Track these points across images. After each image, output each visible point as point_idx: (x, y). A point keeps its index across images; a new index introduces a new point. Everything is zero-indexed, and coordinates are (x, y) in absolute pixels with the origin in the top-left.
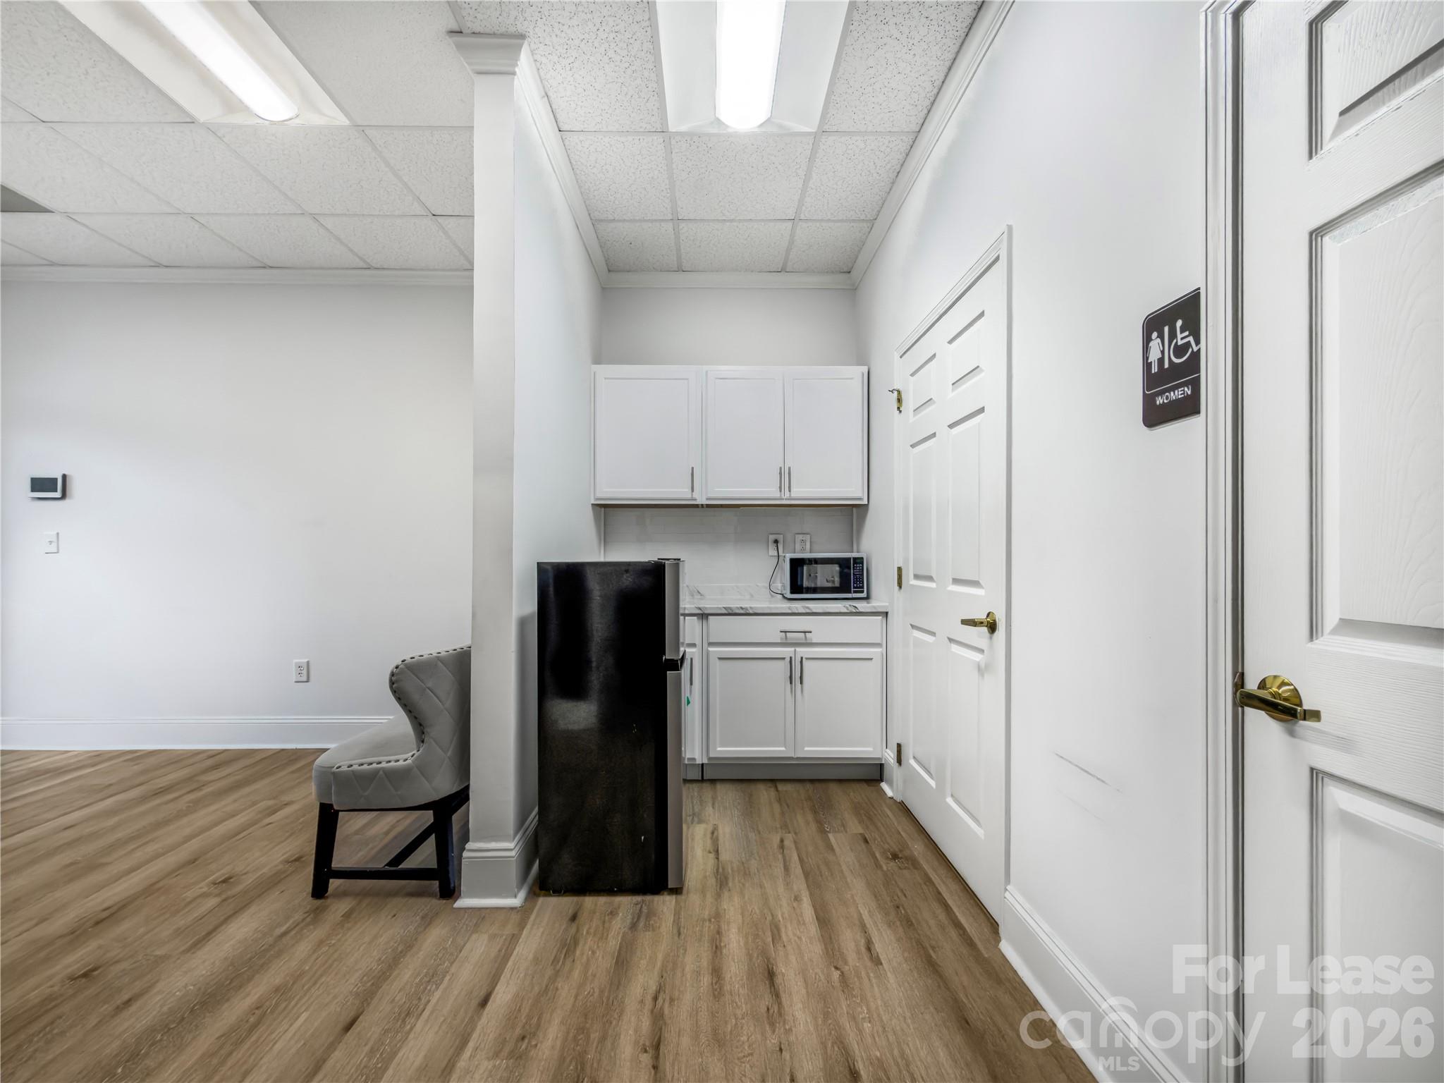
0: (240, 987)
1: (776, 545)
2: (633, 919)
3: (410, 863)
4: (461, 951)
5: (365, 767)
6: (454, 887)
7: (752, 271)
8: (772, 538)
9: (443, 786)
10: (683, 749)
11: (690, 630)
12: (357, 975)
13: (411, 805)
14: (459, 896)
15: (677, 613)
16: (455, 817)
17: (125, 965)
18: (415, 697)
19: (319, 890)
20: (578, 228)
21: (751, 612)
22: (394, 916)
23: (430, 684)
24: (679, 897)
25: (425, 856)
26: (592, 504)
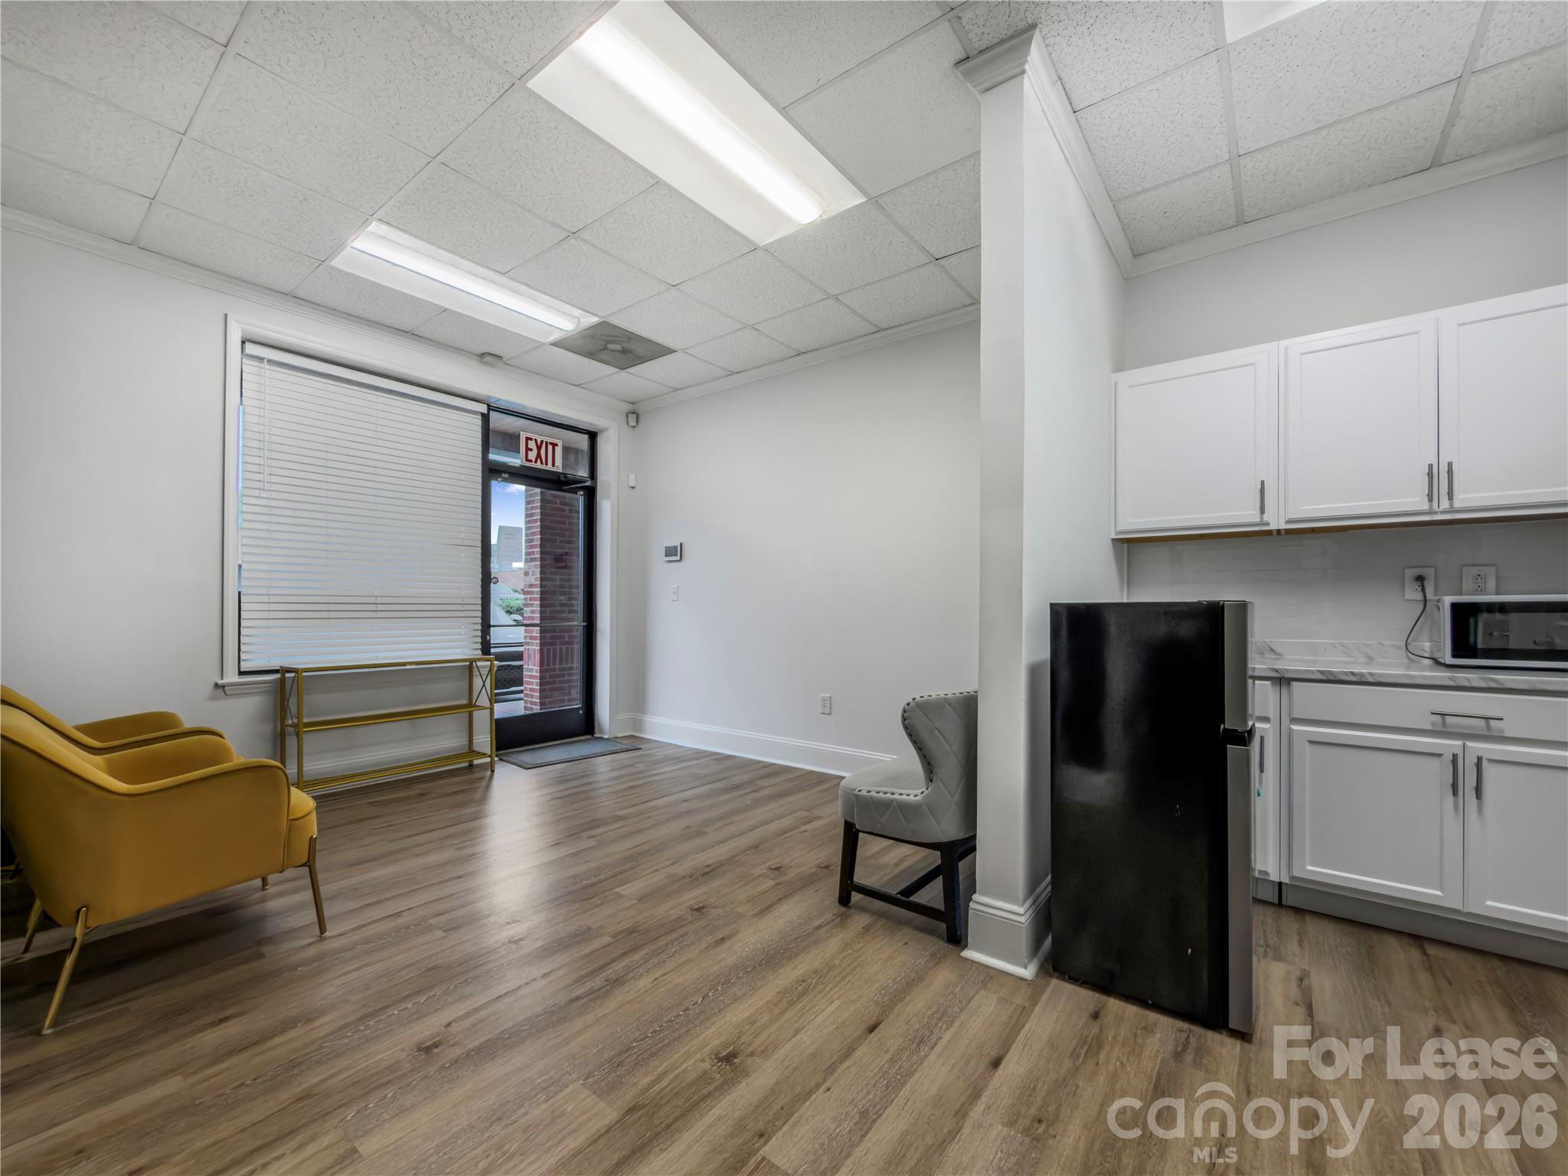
0: (791, 959)
1: (1419, 583)
2: (1177, 1047)
3: (921, 897)
4: (970, 1002)
5: (881, 794)
6: (961, 936)
7: (1370, 186)
8: (1411, 573)
9: (949, 830)
10: (1253, 856)
11: (1262, 699)
12: (876, 986)
13: (920, 841)
14: (965, 947)
15: (1243, 674)
16: (962, 865)
17: (719, 911)
18: (925, 736)
19: (844, 900)
20: (1095, 217)
21: (1371, 680)
22: (906, 944)
23: (937, 725)
24: (1246, 1045)
25: (932, 895)
26: (1113, 539)
